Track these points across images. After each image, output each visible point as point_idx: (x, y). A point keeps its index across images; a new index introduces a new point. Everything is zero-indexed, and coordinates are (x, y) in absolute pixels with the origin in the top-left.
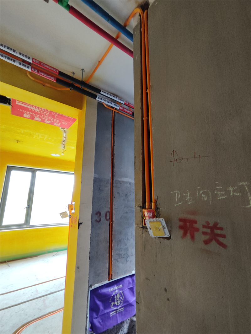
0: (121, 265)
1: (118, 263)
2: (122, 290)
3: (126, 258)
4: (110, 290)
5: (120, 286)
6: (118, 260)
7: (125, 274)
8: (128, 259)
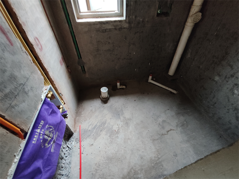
0: (23, 106)
1: (16, 108)
2: (47, 124)
3: (22, 90)
4: (33, 142)
5: (41, 123)
6: (13, 104)
7: (36, 108)
8: (26, 90)
